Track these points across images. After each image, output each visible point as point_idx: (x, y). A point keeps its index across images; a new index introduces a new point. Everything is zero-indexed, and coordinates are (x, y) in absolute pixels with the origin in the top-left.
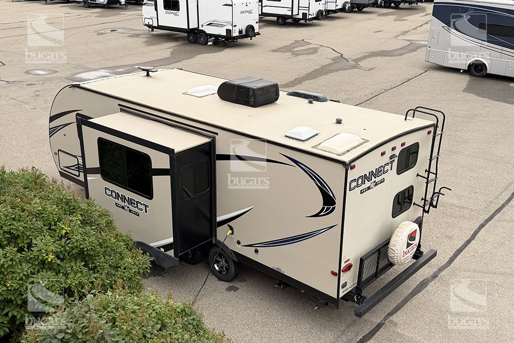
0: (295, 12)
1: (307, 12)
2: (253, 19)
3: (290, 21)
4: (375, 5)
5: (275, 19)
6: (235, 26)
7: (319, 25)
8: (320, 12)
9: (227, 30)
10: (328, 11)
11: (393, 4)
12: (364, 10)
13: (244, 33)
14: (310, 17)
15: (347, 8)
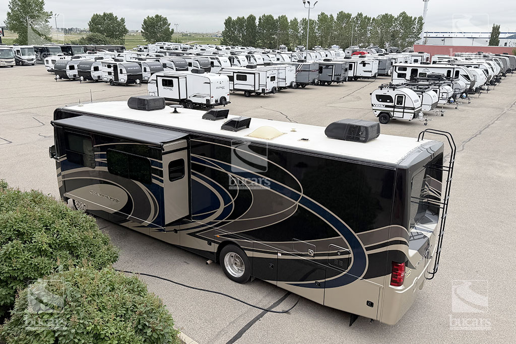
0: (257, 88)
1: (265, 88)
2: (225, 93)
3: (253, 94)
4: (313, 83)
5: (243, 93)
6: (212, 97)
7: (274, 97)
8: (274, 89)
9: (207, 100)
10: (281, 88)
11: (326, 83)
12: (306, 87)
13: (219, 102)
14: (267, 91)
15: (293, 86)
